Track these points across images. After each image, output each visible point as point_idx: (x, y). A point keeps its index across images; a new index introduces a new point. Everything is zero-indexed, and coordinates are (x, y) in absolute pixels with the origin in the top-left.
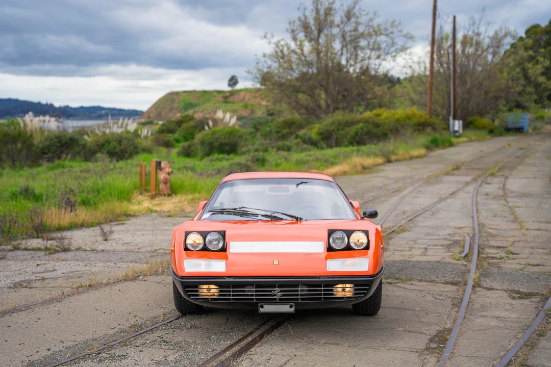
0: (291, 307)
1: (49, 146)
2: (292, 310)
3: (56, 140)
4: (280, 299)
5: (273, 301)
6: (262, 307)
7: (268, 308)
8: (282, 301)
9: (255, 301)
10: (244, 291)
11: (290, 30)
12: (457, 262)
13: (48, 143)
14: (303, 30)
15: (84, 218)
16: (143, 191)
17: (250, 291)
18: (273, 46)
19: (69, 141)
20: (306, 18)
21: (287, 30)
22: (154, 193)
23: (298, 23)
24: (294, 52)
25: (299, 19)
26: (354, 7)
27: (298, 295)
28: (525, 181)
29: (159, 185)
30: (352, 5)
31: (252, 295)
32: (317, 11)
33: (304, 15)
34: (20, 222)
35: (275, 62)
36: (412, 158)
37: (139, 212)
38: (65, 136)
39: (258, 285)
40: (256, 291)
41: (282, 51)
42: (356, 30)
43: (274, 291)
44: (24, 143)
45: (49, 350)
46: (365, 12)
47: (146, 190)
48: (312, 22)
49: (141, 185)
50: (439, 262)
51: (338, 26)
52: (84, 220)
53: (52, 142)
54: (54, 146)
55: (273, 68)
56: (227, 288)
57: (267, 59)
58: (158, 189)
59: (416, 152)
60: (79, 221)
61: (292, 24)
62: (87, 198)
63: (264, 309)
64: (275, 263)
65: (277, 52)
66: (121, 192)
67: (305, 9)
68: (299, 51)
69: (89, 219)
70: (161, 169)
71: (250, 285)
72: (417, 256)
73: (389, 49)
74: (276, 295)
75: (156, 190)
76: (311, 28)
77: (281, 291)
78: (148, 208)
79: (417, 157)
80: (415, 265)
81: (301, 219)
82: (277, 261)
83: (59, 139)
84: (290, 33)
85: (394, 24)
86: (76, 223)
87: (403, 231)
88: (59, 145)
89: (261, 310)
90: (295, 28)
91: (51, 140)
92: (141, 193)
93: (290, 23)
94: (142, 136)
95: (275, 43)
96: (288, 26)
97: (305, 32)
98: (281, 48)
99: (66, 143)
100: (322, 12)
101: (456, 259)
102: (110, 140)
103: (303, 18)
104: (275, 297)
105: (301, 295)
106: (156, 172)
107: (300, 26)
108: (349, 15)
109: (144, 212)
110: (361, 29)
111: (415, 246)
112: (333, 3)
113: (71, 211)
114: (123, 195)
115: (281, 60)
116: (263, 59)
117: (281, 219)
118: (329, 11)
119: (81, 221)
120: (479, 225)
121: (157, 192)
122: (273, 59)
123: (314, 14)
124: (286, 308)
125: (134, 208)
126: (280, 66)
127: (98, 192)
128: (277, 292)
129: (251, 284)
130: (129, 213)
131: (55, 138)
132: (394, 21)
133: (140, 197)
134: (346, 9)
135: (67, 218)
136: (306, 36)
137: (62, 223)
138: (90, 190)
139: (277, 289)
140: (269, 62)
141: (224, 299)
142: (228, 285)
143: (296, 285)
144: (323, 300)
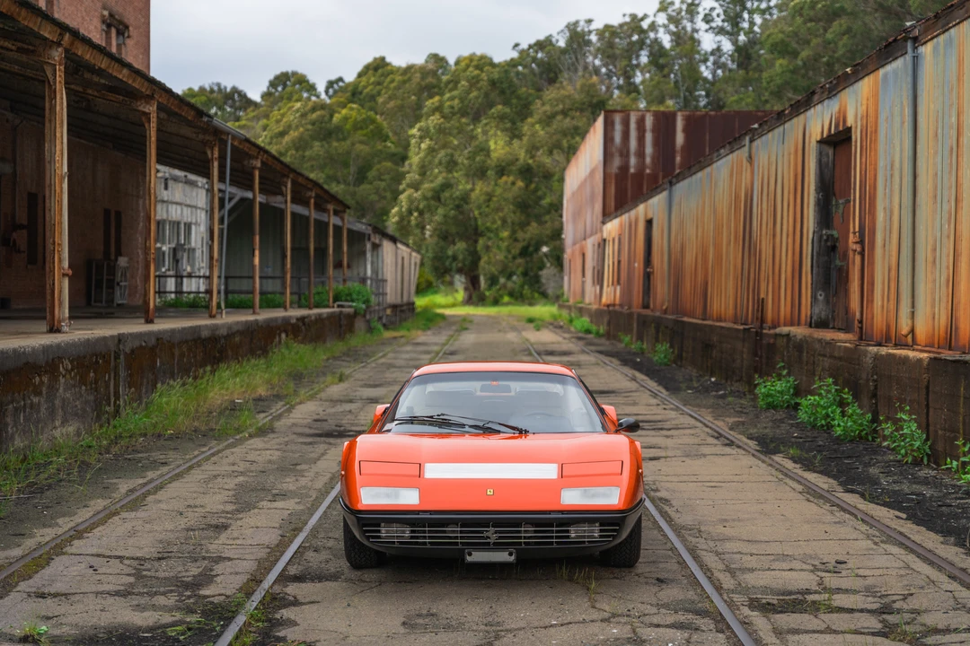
0: (510, 554)
2: (511, 559)
4: (494, 544)
5: (484, 546)
6: (470, 554)
7: (476, 556)
8: (497, 546)
9: (460, 546)
10: (445, 532)
17: (453, 532)
27: (520, 538)
31: (456, 538)
39: (465, 523)
40: (461, 532)
43: (487, 531)
56: (420, 527)
63: (472, 556)
64: (489, 493)
71: (453, 524)
74: (489, 538)
77: (496, 532)
89: (469, 559)
104: (488, 541)
105: (525, 538)
124: (503, 557)
128: (491, 534)
129: (455, 522)
139: (492, 530)
141: (417, 543)
142: (422, 523)
143: (517, 523)
144: (555, 546)
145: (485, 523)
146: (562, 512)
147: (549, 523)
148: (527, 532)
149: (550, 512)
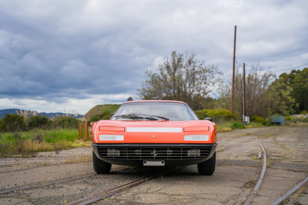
0: (163, 163)
1: (31, 122)
2: (163, 164)
3: (35, 119)
4: (156, 158)
5: (152, 159)
6: (145, 163)
7: (149, 163)
8: (157, 159)
9: (141, 159)
10: (134, 152)
11: (159, 69)
12: (255, 160)
13: (31, 121)
14: (166, 69)
15: (46, 146)
16: (80, 139)
17: (138, 152)
18: (151, 77)
19: (42, 120)
20: (168, 63)
21: (158, 69)
22: (86, 138)
23: (164, 66)
24: (162, 80)
25: (165, 64)
26: (193, 58)
27: (167, 155)
28: (286, 138)
29: (89, 135)
30: (192, 57)
31: (140, 155)
32: (174, 60)
33: (167, 61)
34: (11, 147)
35: (152, 85)
36: (224, 131)
37: (77, 146)
38: (41, 117)
39: (143, 149)
41: (156, 80)
42: (194, 69)
44: (18, 121)
45: (16, 185)
46: (198, 61)
47: (82, 138)
48: (171, 65)
49: (79, 135)
50: (245, 160)
51: (185, 68)
52: (46, 148)
53: (33, 120)
54: (34, 122)
55: (151, 88)
56: (124, 150)
57: (147, 84)
58: (88, 136)
59: (226, 129)
60: (44, 148)
61: (161, 66)
62: (49, 139)
63: (146, 163)
64: (153, 136)
65: (153, 80)
66: (68, 137)
67: (168, 58)
68: (164, 80)
69: (49, 147)
70: (90, 126)
72: (232, 158)
73: (211, 79)
74: (154, 155)
75: (87, 137)
76: (171, 68)
77: (156, 152)
78: (82, 144)
79: (227, 131)
80: (232, 161)
81: (168, 119)
82: (155, 136)
83: (37, 118)
84: (160, 71)
85: (213, 67)
86: (42, 149)
87: (223, 151)
88: (37, 122)
89: (145, 164)
90: (162, 68)
91: (33, 119)
92: (79, 139)
93: (160, 66)
94: (82, 121)
95: (152, 76)
96: (159, 67)
97: (167, 70)
98: (155, 78)
99: (41, 121)
100: (176, 60)
101: (254, 159)
102: (64, 120)
103: (166, 63)
104: (153, 156)
105: (169, 155)
106: (88, 128)
107: (165, 67)
108: (190, 62)
109: (80, 146)
110: (196, 69)
111: (230, 155)
112: (182, 55)
113: (39, 142)
114: (69, 138)
115: (155, 84)
116: (146, 83)
117: (157, 120)
118: (180, 60)
119: (45, 148)
120: (265, 149)
121: (88, 138)
122: (151, 84)
123: (172, 61)
124: (159, 163)
125: (75, 144)
126: (154, 87)
127: (56, 136)
129: (138, 148)
130: (72, 146)
131: (35, 118)
132: (213, 65)
133: (78, 141)
134: (188, 59)
135: (37, 146)
136: (168, 72)
137: (34, 148)
138: (51, 135)
139: (155, 151)
140: (149, 85)
141: (122, 158)
142: (125, 148)
143: (165, 149)
144: (181, 159)
145: (152, 149)
146: (185, 144)
147: (179, 149)
148: (169, 152)
149: (180, 144)
